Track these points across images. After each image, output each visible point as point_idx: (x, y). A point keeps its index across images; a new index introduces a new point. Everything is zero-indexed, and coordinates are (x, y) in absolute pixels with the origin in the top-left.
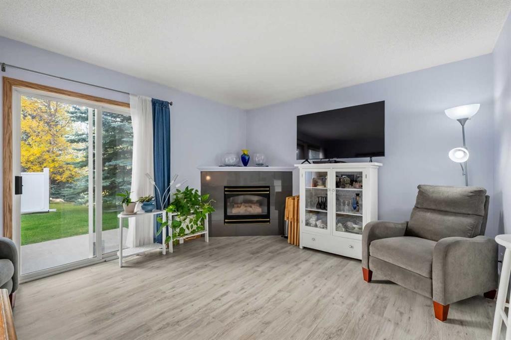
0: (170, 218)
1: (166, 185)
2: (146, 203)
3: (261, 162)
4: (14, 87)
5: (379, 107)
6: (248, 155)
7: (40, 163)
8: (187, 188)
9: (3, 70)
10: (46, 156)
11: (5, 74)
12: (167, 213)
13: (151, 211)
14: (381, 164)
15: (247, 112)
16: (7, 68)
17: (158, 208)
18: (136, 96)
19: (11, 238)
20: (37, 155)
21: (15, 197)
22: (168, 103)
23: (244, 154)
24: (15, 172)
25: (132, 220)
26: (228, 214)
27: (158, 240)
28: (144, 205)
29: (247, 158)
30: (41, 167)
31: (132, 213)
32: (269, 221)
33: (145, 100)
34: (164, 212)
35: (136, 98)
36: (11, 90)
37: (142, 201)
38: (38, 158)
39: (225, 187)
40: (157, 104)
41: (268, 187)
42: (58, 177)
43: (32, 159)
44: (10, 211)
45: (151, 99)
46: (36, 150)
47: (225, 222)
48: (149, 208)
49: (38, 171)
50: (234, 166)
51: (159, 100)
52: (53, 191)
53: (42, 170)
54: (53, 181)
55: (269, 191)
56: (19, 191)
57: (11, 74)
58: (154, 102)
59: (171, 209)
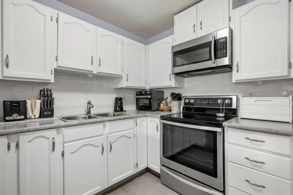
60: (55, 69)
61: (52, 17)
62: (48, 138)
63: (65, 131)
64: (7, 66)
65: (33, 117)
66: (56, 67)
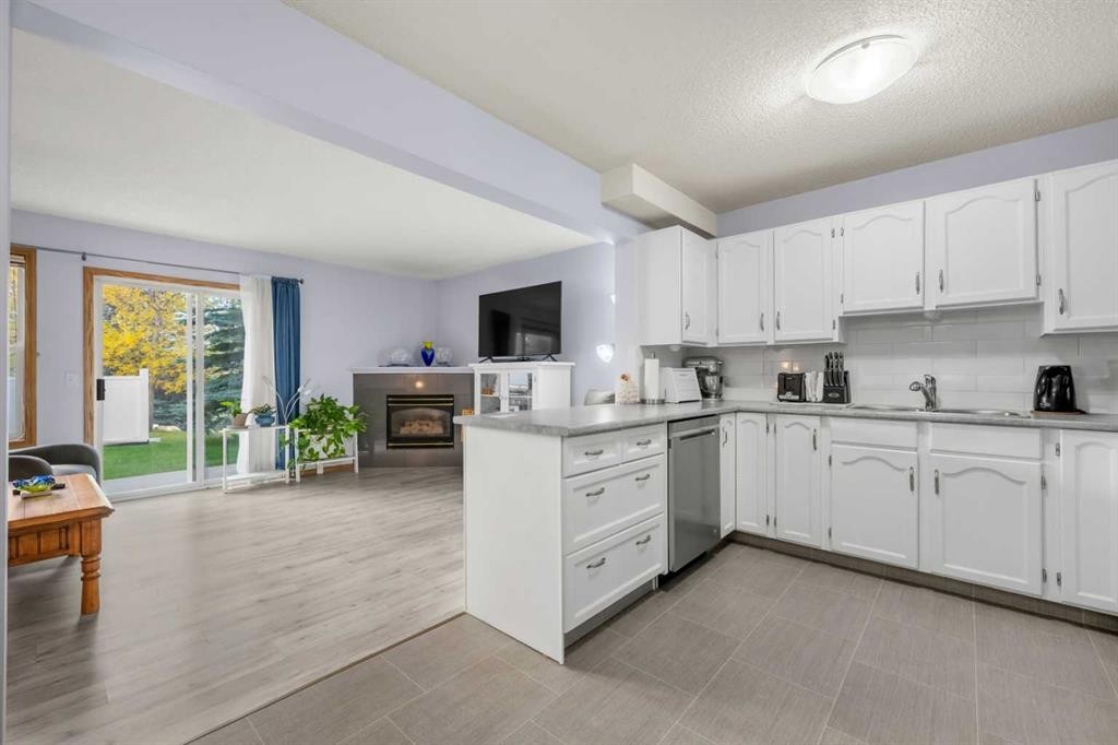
0: (297, 436)
1: (293, 390)
2: (263, 416)
3: (445, 360)
4: (95, 277)
5: (554, 289)
6: (431, 349)
7: (136, 359)
8: (323, 396)
9: (84, 259)
10: (145, 349)
11: (87, 264)
12: (292, 430)
13: (269, 425)
14: (573, 364)
15: (437, 283)
16: (88, 257)
17: (281, 422)
18: (248, 275)
19: (92, 444)
20: (131, 347)
21: (97, 403)
22: (296, 281)
23: (426, 348)
24: (97, 374)
25: (244, 436)
26: (393, 435)
27: (280, 465)
28: (260, 417)
29: (429, 354)
30: (137, 367)
31: (242, 426)
32: (452, 446)
33: (262, 280)
34: (287, 428)
35: (250, 278)
36: (92, 280)
37: (256, 411)
38: (132, 351)
39: (389, 396)
40: (280, 285)
41: (452, 396)
42: (168, 385)
43: (121, 352)
44: (92, 419)
45: (270, 278)
46: (128, 338)
47: (388, 447)
48: (266, 421)
49: (132, 374)
50: (407, 365)
51: (282, 279)
52: (160, 411)
53: (138, 374)
54: (158, 393)
55: (451, 402)
56: (101, 396)
57: (91, 262)
58: (276, 282)
59: (298, 424)
60: (840, 318)
61: (833, 232)
62: (808, 428)
63: (834, 423)
64: (779, 327)
65: (813, 400)
66: (842, 315)
